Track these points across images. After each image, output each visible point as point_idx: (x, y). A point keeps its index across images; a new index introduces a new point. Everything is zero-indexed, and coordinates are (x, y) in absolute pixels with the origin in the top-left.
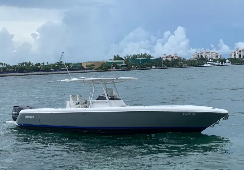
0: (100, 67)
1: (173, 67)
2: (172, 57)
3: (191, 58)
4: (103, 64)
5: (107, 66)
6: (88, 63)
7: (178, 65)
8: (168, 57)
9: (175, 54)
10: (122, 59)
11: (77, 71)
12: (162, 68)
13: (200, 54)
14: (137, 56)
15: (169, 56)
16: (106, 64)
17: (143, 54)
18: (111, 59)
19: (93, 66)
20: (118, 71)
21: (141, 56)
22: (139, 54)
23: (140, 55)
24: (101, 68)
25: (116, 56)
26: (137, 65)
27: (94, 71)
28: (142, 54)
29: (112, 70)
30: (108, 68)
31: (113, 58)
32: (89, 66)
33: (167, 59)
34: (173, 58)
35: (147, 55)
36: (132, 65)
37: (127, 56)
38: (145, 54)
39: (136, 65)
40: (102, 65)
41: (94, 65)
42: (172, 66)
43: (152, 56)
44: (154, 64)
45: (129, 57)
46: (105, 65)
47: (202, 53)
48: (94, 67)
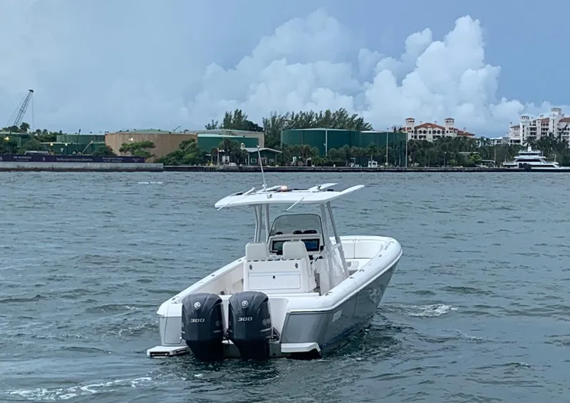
0: (173, 155)
1: (443, 167)
2: (437, 129)
3: (506, 139)
4: (186, 143)
5: (202, 151)
6: (131, 135)
7: (460, 161)
8: (423, 129)
9: (449, 120)
10: (253, 127)
11: (89, 165)
12: (403, 168)
13: (538, 125)
14: (310, 118)
15: (426, 126)
16: (196, 142)
17: (332, 112)
18: (214, 127)
19: (147, 150)
20: (241, 170)
21: (326, 120)
22: (317, 111)
23: (324, 115)
24: (179, 156)
25: (233, 114)
26: (311, 154)
27: (154, 165)
28: (328, 113)
29: (221, 167)
30: (206, 159)
31: (221, 122)
32: (134, 147)
33: (418, 135)
34: (441, 135)
35: (350, 116)
36: (295, 152)
37: (274, 119)
38: (341, 114)
39: (307, 153)
40: (183, 148)
41: (151, 145)
42: (442, 164)
43: (365, 121)
44: (375, 151)
45: (282, 120)
46: (194, 146)
47: (545, 122)
48: (152, 151)
